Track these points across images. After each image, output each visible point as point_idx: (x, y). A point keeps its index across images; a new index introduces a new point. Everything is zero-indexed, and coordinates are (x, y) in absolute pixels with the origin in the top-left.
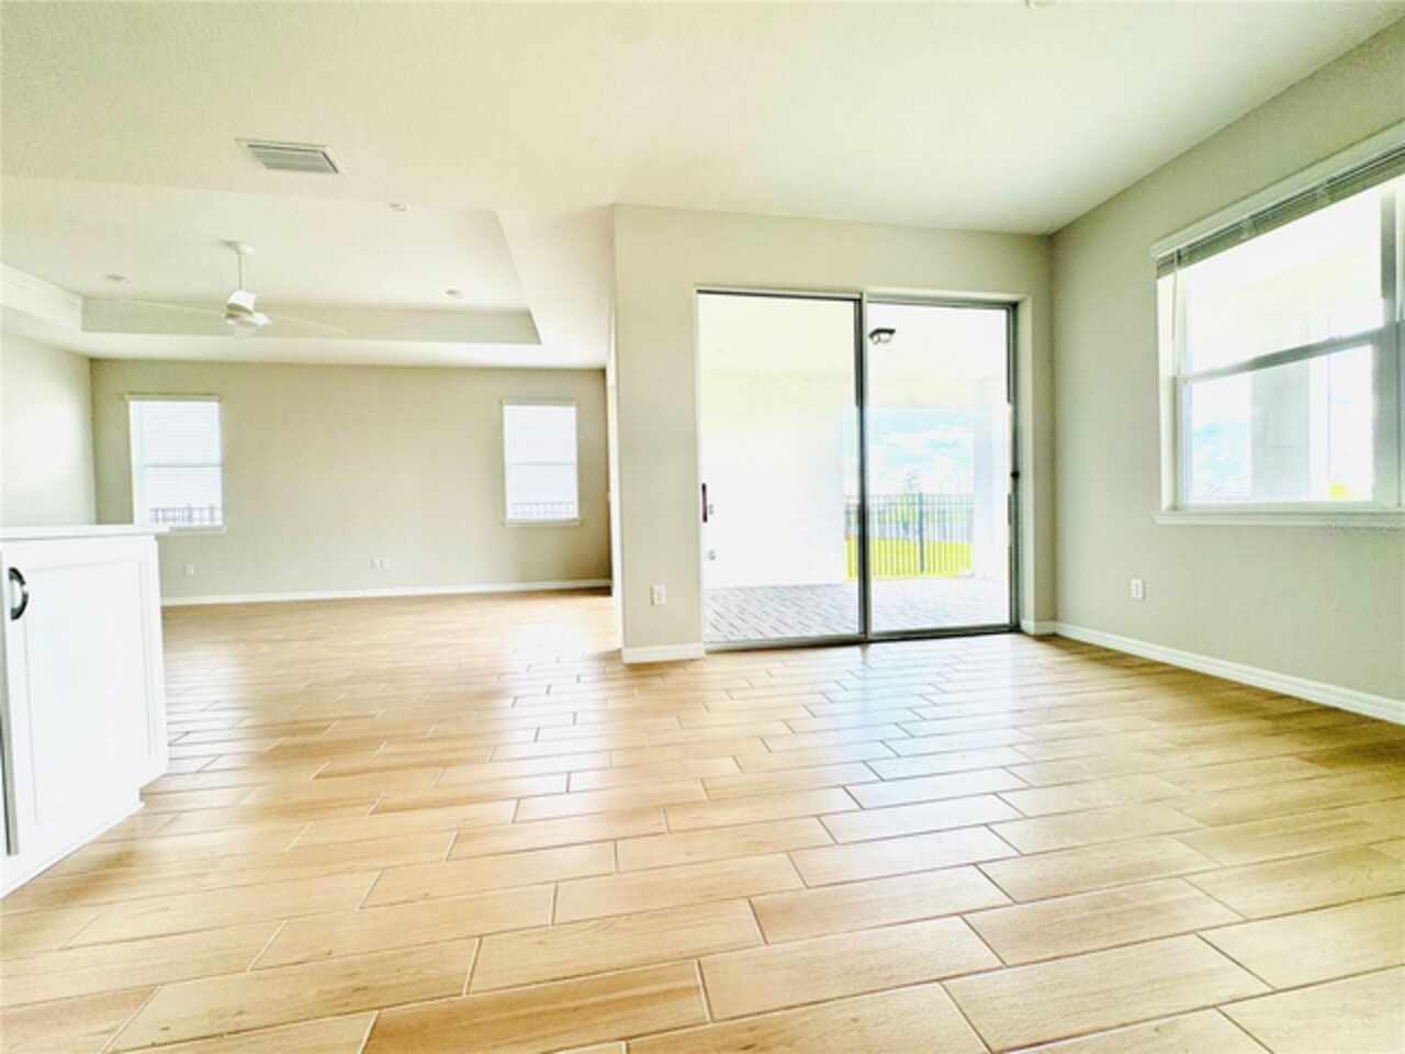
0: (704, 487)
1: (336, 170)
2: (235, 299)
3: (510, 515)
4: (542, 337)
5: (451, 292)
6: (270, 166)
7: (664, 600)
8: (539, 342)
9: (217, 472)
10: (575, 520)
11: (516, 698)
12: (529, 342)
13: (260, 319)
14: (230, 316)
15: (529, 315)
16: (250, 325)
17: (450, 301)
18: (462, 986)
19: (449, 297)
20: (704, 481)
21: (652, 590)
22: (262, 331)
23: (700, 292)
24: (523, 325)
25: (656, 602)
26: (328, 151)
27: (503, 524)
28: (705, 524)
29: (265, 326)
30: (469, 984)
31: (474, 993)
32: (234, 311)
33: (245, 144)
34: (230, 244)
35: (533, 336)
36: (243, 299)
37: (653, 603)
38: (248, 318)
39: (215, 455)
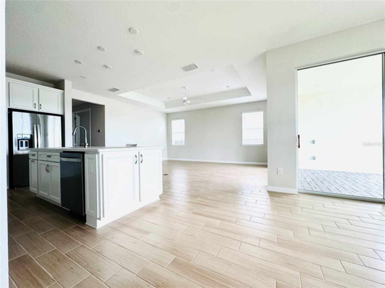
0: (299, 136)
1: (197, 67)
2: (184, 99)
3: (243, 143)
4: (251, 93)
5: (227, 87)
6: (186, 71)
7: (282, 173)
8: (251, 95)
9: (184, 134)
10: (263, 145)
11: (242, 193)
12: (248, 95)
13: (189, 102)
14: (184, 102)
15: (246, 88)
16: (187, 103)
17: (228, 89)
18: (192, 260)
19: (227, 88)
20: (299, 134)
21: (277, 169)
22: (189, 104)
23: (298, 70)
24: (246, 91)
25: (278, 173)
26: (195, 64)
27: (241, 145)
28: (299, 149)
29: (190, 103)
30: (194, 261)
31: (194, 263)
32: (184, 101)
33: (181, 68)
34: (184, 87)
35: (249, 94)
36: (185, 98)
37: (277, 173)
38: (186, 102)
39: (184, 130)
